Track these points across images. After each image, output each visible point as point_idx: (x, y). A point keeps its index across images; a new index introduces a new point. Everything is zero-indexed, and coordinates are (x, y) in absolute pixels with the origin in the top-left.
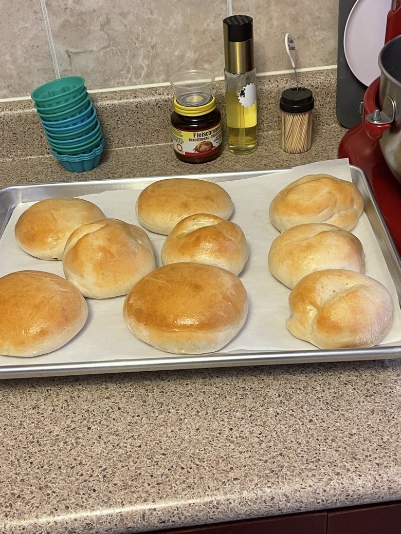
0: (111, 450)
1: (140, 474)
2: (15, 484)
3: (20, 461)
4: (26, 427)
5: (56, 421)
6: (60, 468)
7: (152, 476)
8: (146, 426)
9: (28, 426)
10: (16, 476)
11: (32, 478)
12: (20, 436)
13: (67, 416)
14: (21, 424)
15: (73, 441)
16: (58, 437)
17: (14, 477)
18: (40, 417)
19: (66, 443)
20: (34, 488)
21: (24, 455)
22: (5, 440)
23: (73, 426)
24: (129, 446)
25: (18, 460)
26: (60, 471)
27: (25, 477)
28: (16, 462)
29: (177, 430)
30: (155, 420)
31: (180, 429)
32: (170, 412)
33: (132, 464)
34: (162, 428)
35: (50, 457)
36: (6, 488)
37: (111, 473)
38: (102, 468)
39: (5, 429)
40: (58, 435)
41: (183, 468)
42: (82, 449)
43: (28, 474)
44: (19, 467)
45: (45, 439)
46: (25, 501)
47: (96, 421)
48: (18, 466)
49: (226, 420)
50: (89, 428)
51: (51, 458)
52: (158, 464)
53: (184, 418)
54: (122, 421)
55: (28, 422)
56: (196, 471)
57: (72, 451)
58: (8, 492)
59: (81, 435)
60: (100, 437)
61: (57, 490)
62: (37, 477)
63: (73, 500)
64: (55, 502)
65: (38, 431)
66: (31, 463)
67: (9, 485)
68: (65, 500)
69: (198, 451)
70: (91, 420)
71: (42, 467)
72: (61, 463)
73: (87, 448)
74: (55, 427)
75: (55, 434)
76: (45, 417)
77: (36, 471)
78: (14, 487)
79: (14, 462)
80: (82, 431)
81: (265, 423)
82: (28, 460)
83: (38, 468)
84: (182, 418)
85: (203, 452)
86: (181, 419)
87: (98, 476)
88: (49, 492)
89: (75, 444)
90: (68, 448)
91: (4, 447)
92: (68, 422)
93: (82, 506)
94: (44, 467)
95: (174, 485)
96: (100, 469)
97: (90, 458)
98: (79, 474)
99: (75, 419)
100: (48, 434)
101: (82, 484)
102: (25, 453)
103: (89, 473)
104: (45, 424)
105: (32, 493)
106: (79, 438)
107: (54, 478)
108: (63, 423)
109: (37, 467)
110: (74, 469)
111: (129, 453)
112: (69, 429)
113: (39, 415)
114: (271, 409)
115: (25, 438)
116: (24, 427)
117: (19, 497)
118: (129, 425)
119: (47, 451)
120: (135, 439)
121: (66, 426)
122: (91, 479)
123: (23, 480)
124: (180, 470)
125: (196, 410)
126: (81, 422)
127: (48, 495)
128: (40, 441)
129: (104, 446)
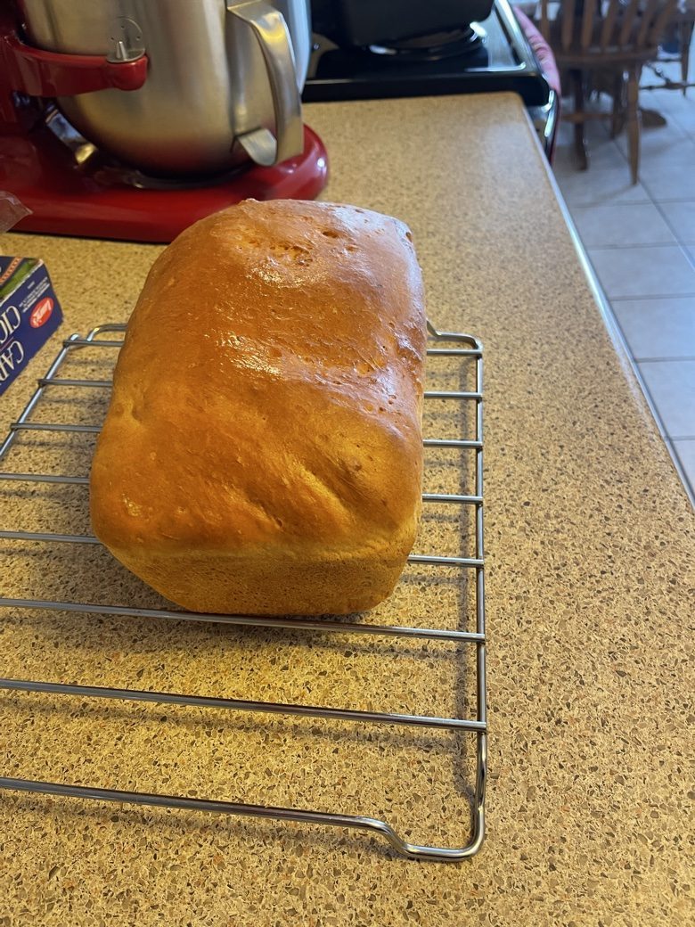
0: (569, 476)
1: (610, 445)
2: (648, 590)
3: (600, 589)
4: (524, 589)
5: (511, 547)
6: (609, 534)
7: (612, 434)
8: (522, 441)
9: (521, 587)
10: (631, 590)
11: (634, 568)
12: (544, 596)
13: (499, 533)
14: (517, 598)
15: (554, 522)
16: (547, 542)
17: (635, 594)
18: (500, 571)
19: (558, 531)
20: (653, 564)
21: (588, 585)
22: (555, 618)
23: (521, 524)
24: (562, 457)
25: (599, 592)
26: (616, 533)
27: (634, 579)
28: (604, 594)
29: (531, 411)
30: (510, 432)
31: (529, 408)
32: (497, 418)
33: (593, 454)
34: (527, 425)
35: (589, 548)
36: (659, 602)
37: (611, 475)
38: (605, 484)
39: (529, 622)
40: (542, 543)
41: (596, 406)
42: (570, 510)
43: (627, 575)
44: (613, 589)
45: (551, 558)
46: (680, 572)
47: (511, 496)
48: (611, 591)
49: (513, 368)
50: (527, 504)
51: (592, 547)
52: (592, 429)
53: (509, 403)
54: (513, 467)
55: (512, 588)
56: (599, 395)
57: (575, 522)
58: (667, 598)
59: (542, 514)
60: (544, 491)
61: (652, 534)
62: (631, 562)
63: (667, 513)
64: (673, 535)
65: (532, 571)
66: (603, 572)
67: (653, 598)
68: (668, 523)
69: (567, 393)
70: (510, 502)
71: (610, 557)
72: (600, 534)
73: (566, 503)
74: (522, 548)
75: (539, 547)
76: (500, 563)
77: (619, 564)
78: (655, 591)
79: (604, 598)
80: (531, 513)
81: (517, 339)
82: (597, 579)
83: (613, 562)
84: (507, 406)
85: (568, 389)
86: (511, 408)
87: (619, 489)
88: (657, 543)
89: (559, 520)
90: (567, 527)
91: (570, 619)
92: (513, 531)
93: (675, 503)
94: (611, 554)
95: (624, 414)
96: (607, 486)
97: (586, 500)
98: (619, 510)
99: (507, 522)
100: (540, 557)
101: (636, 505)
102: (583, 584)
103: (614, 499)
104: (516, 561)
105: (662, 565)
106: (548, 516)
107: (630, 540)
108: (515, 537)
109: (611, 564)
110: (609, 516)
111: (575, 457)
112: (528, 528)
113: (496, 574)
114: (497, 333)
115: (550, 588)
116: (525, 592)
117: (673, 582)
118: (522, 458)
119: (577, 554)
120: (548, 452)
121: (522, 533)
122: (625, 494)
123: (640, 581)
124: (599, 409)
125: (494, 394)
126: (514, 514)
127: (662, 544)
128: (556, 565)
129: (563, 485)
